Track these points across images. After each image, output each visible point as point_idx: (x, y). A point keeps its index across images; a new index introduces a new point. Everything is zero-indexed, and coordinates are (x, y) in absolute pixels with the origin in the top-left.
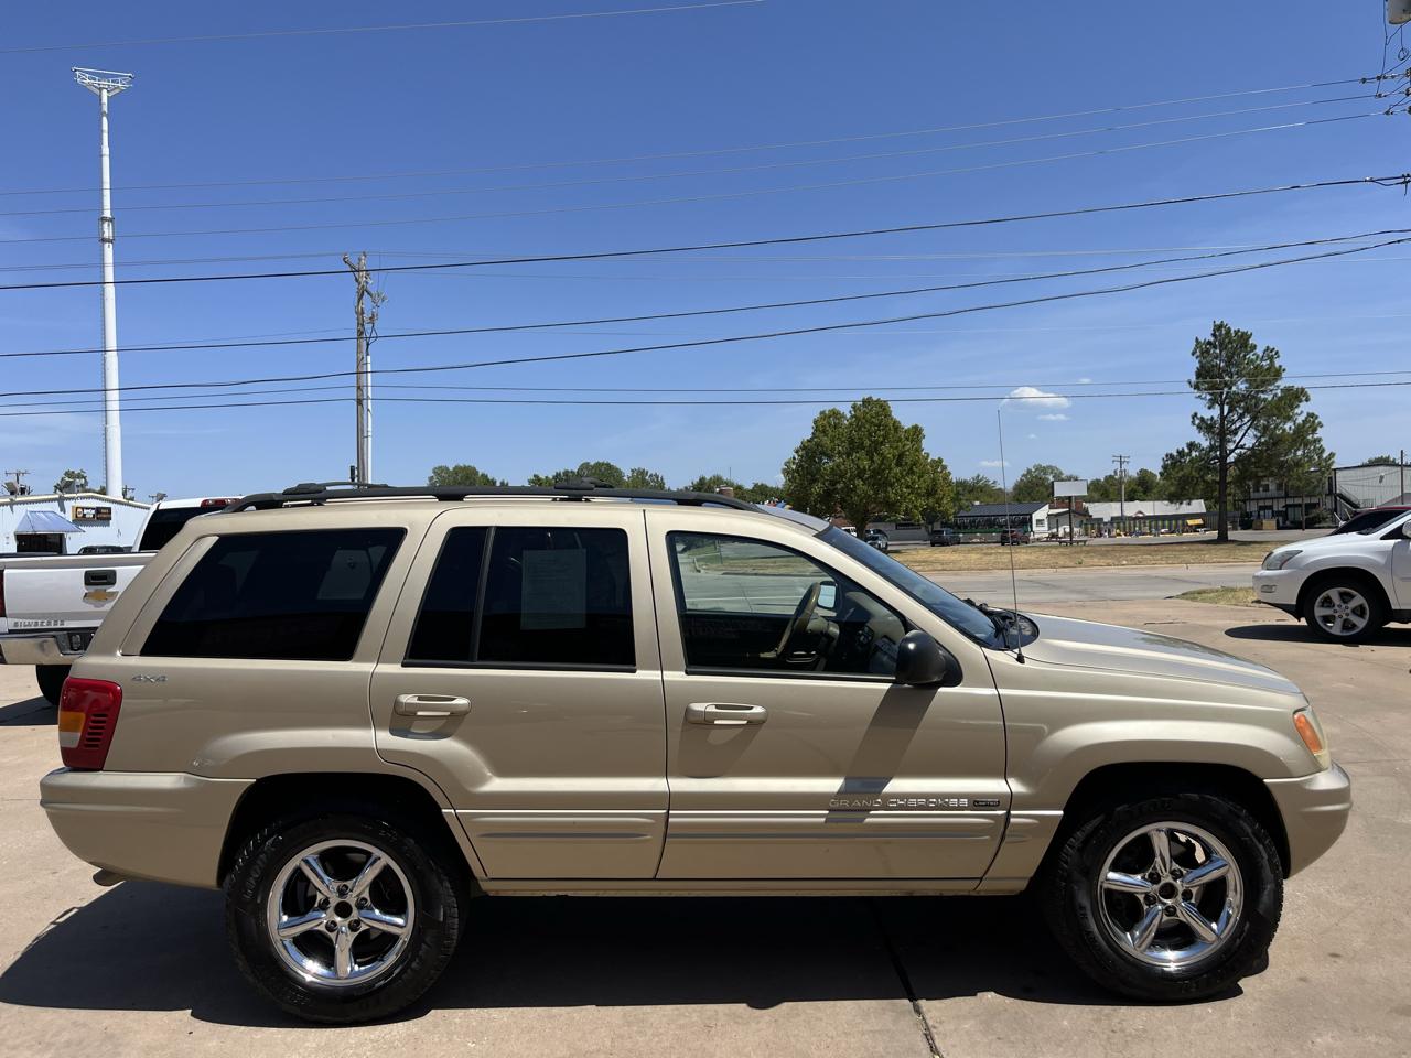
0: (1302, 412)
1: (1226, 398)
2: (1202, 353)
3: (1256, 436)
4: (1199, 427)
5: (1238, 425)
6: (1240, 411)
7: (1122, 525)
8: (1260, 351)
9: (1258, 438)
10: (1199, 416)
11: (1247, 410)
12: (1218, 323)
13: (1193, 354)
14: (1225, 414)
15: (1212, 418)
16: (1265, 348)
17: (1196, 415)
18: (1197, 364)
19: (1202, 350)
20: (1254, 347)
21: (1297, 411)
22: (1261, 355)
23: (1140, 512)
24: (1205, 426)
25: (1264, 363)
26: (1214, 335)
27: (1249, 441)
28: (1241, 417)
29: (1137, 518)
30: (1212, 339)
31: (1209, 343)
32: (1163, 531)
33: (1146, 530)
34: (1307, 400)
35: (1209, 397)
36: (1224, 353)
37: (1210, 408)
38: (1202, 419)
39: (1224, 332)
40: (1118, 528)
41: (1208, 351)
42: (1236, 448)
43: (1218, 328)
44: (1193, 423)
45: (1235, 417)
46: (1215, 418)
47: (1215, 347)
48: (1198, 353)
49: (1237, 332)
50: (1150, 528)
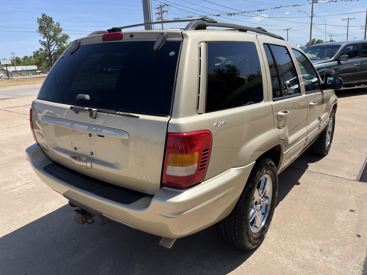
0: (68, 42)
1: (48, 36)
2: (40, 22)
3: (57, 47)
4: (41, 44)
5: (52, 44)
6: (52, 40)
7: (18, 73)
8: (55, 23)
9: (58, 48)
10: (41, 41)
11: (54, 40)
12: (43, 14)
13: (37, 22)
14: (49, 40)
15: (45, 42)
16: (56, 23)
17: (40, 40)
18: (39, 26)
19: (40, 21)
20: (53, 22)
21: (67, 41)
22: (56, 24)
23: (23, 69)
24: (44, 44)
25: (57, 27)
26: (42, 17)
27: (56, 49)
28: (52, 41)
29: (21, 71)
30: (42, 18)
31: (41, 19)
32: (30, 74)
33: (25, 74)
34: (69, 38)
35: (43, 35)
36: (46, 23)
37: (44, 38)
38: (42, 42)
39: (45, 16)
40: (17, 74)
41: (41, 22)
42: (53, 50)
43: (44, 15)
44: (40, 42)
45: (51, 42)
46: (46, 42)
47: (43, 21)
48: (39, 22)
49: (49, 17)
50: (26, 73)
